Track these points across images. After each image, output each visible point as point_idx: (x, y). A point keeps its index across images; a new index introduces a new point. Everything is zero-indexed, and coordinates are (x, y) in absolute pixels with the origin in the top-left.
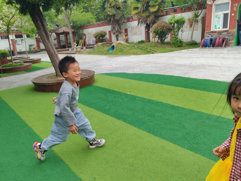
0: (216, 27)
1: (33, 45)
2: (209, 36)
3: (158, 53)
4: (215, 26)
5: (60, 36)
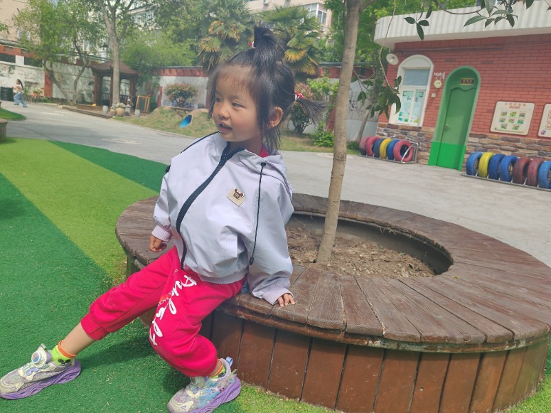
0: (401, 117)
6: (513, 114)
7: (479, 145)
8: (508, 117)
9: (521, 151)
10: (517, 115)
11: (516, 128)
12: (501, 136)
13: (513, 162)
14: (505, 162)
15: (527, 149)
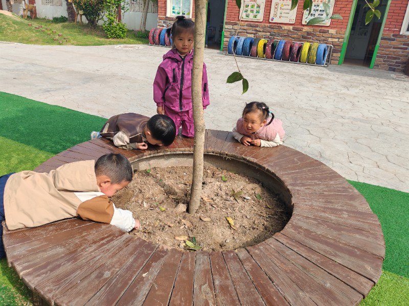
0: (174, 11)
2: (164, 25)
3: (73, 44)
4: (173, 9)
7: (232, 30)
9: (259, 33)
10: (255, 7)
11: (255, 16)
12: (246, 23)
15: (263, 31)
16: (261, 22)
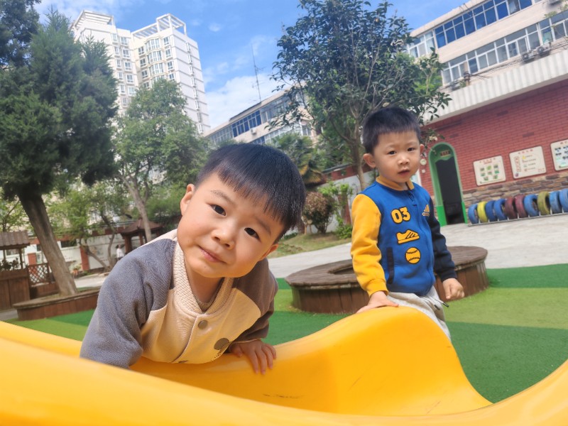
1: (74, 261)
5: (133, 238)
6: (489, 168)
7: (474, 198)
8: (486, 171)
9: (506, 194)
10: (492, 167)
11: (495, 177)
12: (487, 187)
13: (503, 203)
14: (497, 206)
15: (511, 190)
16: (504, 182)
